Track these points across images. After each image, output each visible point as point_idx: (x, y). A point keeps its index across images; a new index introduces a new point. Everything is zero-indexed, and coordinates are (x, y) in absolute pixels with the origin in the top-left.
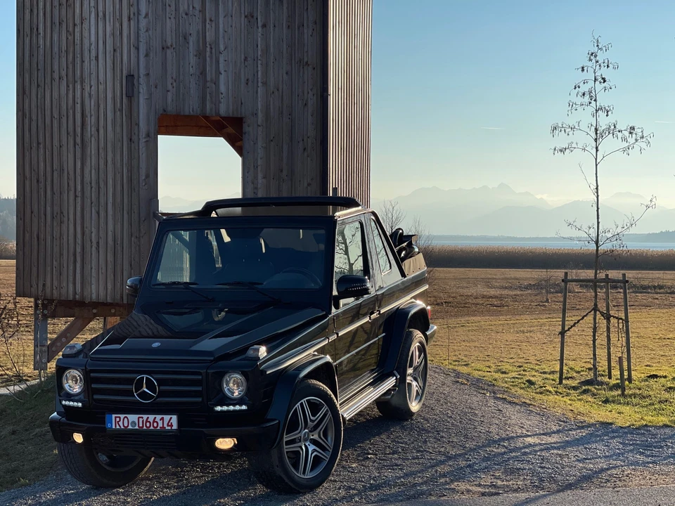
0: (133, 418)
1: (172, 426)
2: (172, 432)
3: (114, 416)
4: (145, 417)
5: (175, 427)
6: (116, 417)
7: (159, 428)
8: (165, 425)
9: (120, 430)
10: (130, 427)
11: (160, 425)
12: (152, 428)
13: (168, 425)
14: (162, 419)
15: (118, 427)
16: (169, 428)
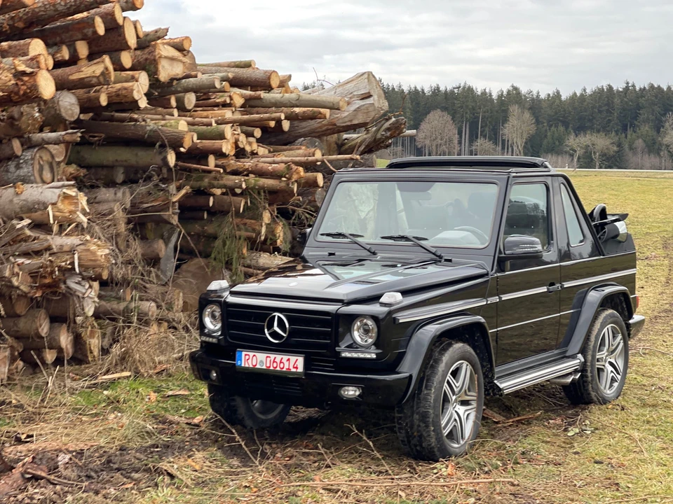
0: (261, 356)
1: (297, 368)
2: (297, 375)
3: (244, 353)
4: (273, 356)
5: (301, 369)
6: (246, 355)
7: (284, 370)
8: (291, 367)
9: (247, 369)
10: (258, 366)
11: (286, 367)
12: (278, 369)
13: (294, 367)
14: (289, 360)
15: (247, 366)
16: (294, 370)
